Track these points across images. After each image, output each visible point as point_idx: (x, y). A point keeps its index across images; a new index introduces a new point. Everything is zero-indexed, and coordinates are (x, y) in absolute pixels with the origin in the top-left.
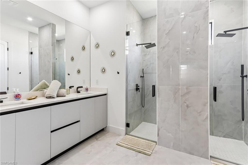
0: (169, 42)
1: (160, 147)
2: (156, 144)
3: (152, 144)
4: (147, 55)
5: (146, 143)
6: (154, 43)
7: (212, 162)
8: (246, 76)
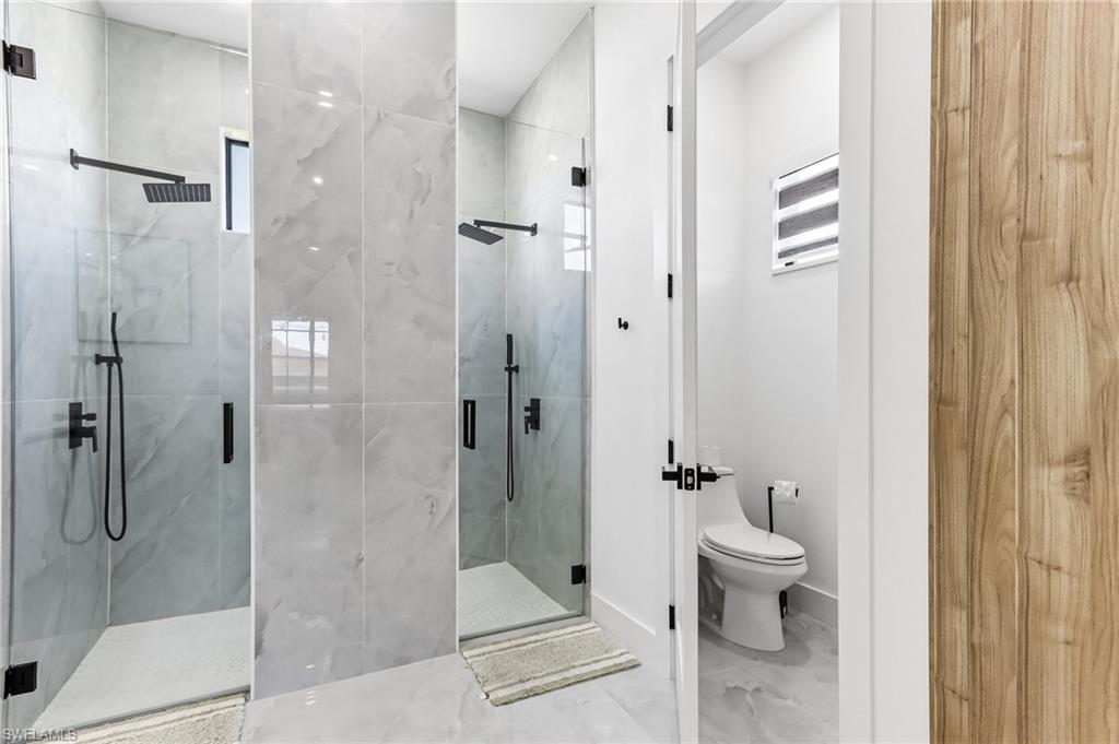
0: (314, 202)
1: (270, 701)
2: (243, 701)
3: (220, 712)
4: (137, 239)
5: (184, 722)
6: (208, 186)
7: (466, 654)
8: (517, 369)
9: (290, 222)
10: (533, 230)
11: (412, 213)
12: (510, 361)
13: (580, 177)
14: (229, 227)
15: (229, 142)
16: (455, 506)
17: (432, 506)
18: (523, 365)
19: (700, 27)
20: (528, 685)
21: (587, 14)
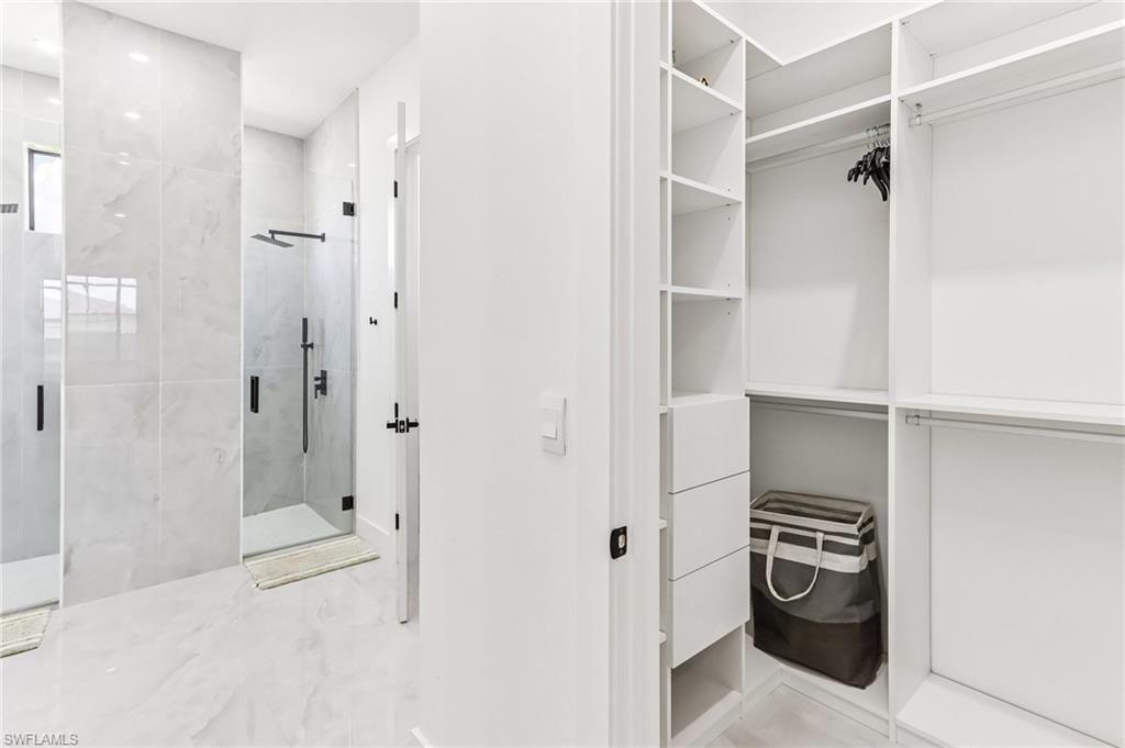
0: (118, 235)
1: (79, 607)
7: (247, 564)
8: (312, 346)
9: (97, 249)
10: (322, 238)
11: (203, 241)
12: (305, 339)
13: (349, 209)
14: (32, 228)
15: (32, 152)
16: (239, 457)
17: (220, 457)
18: (317, 342)
19: (408, 139)
20: (290, 576)
21: (353, 93)
